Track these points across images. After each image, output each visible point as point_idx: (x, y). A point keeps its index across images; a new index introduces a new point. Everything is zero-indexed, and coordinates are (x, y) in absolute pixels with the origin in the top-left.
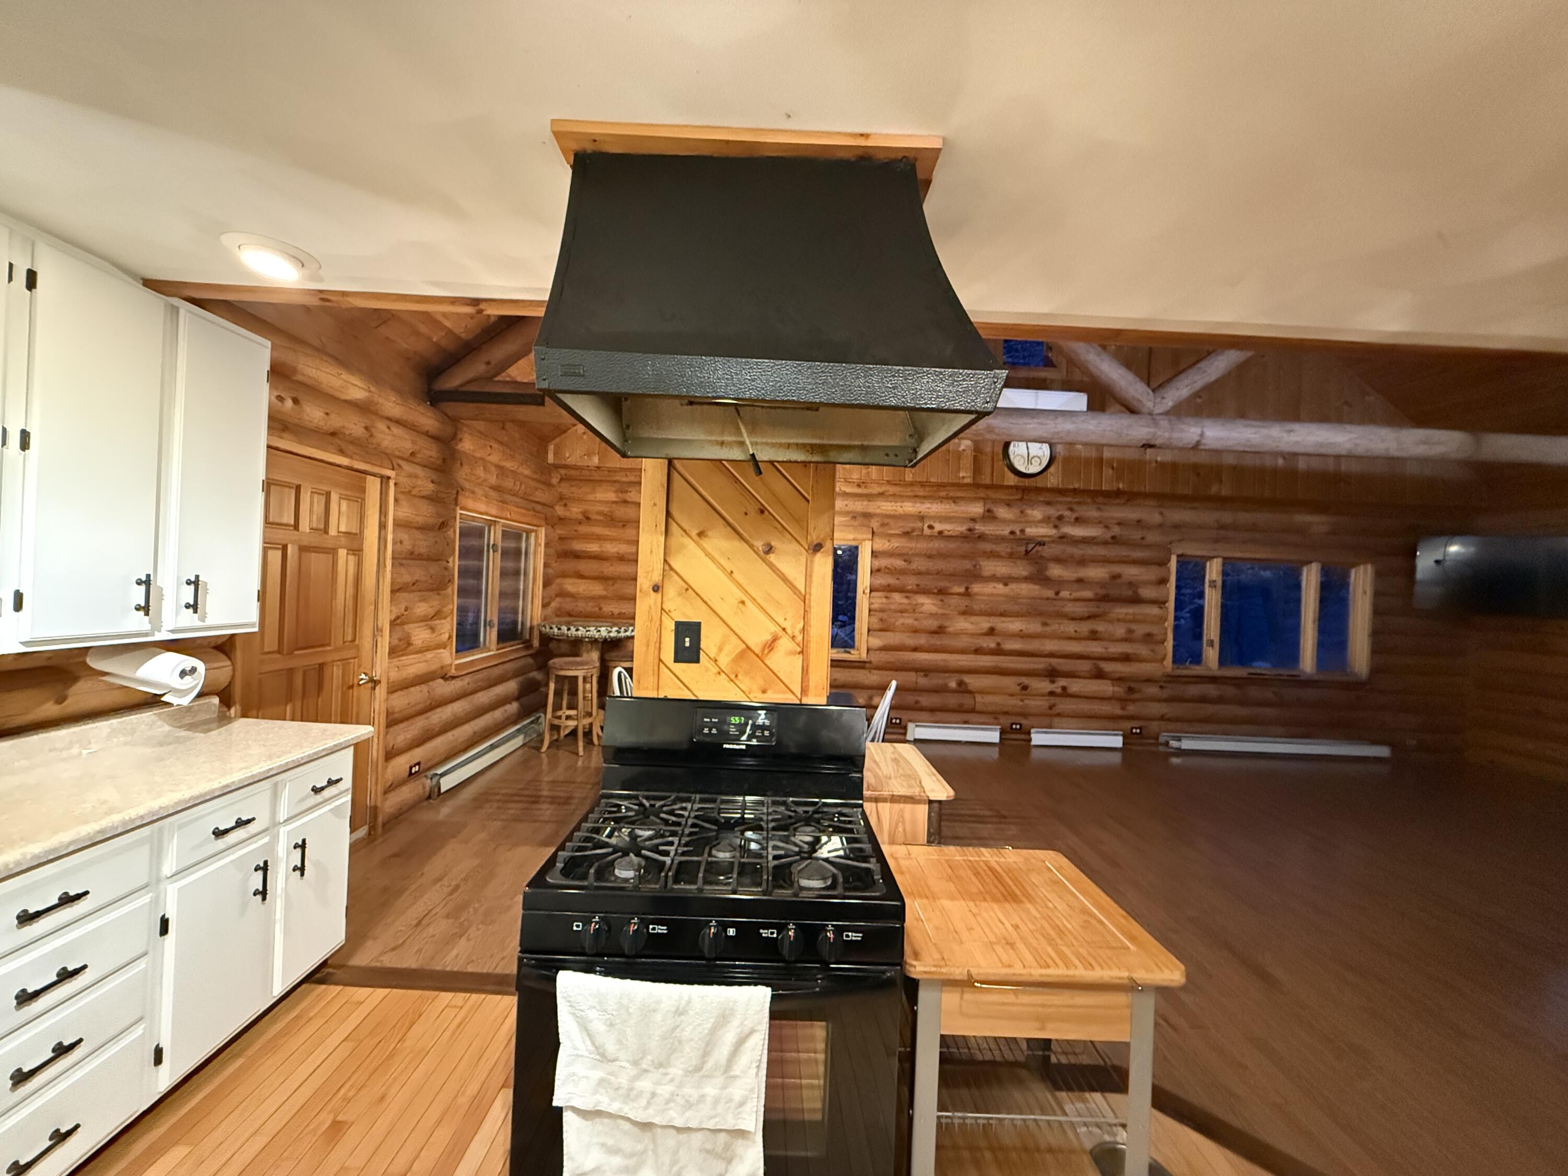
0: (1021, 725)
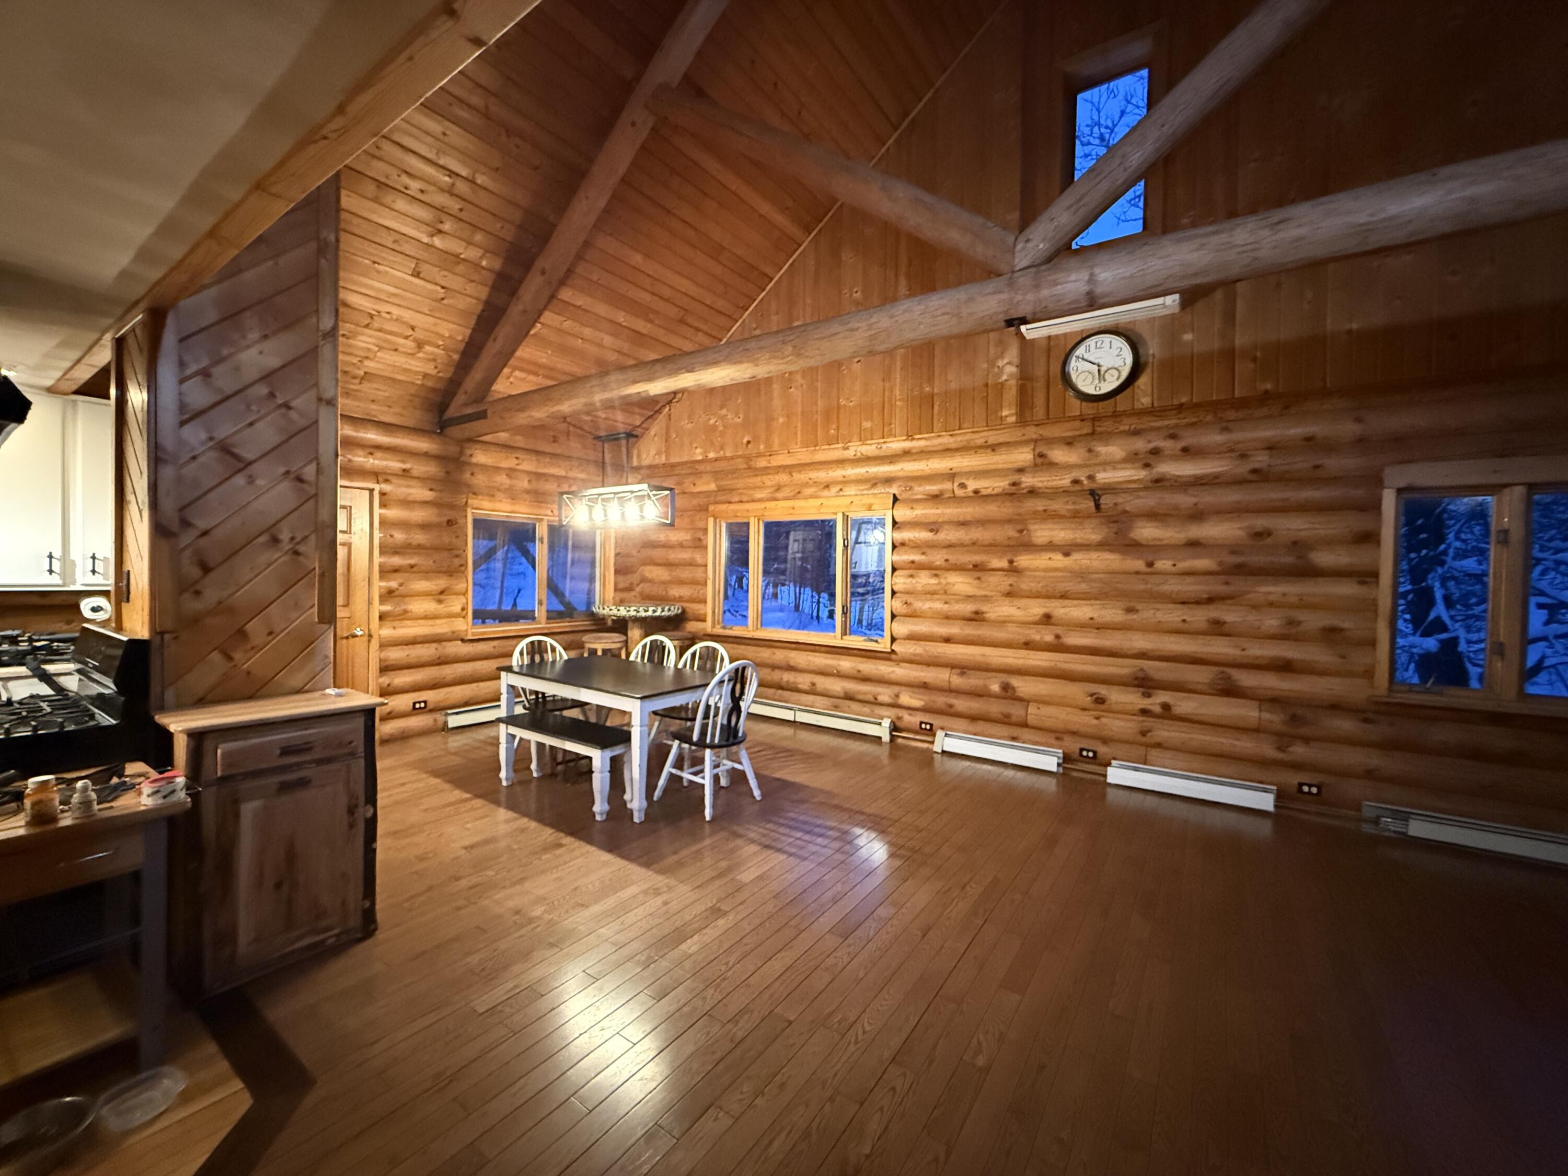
0: (1095, 753)
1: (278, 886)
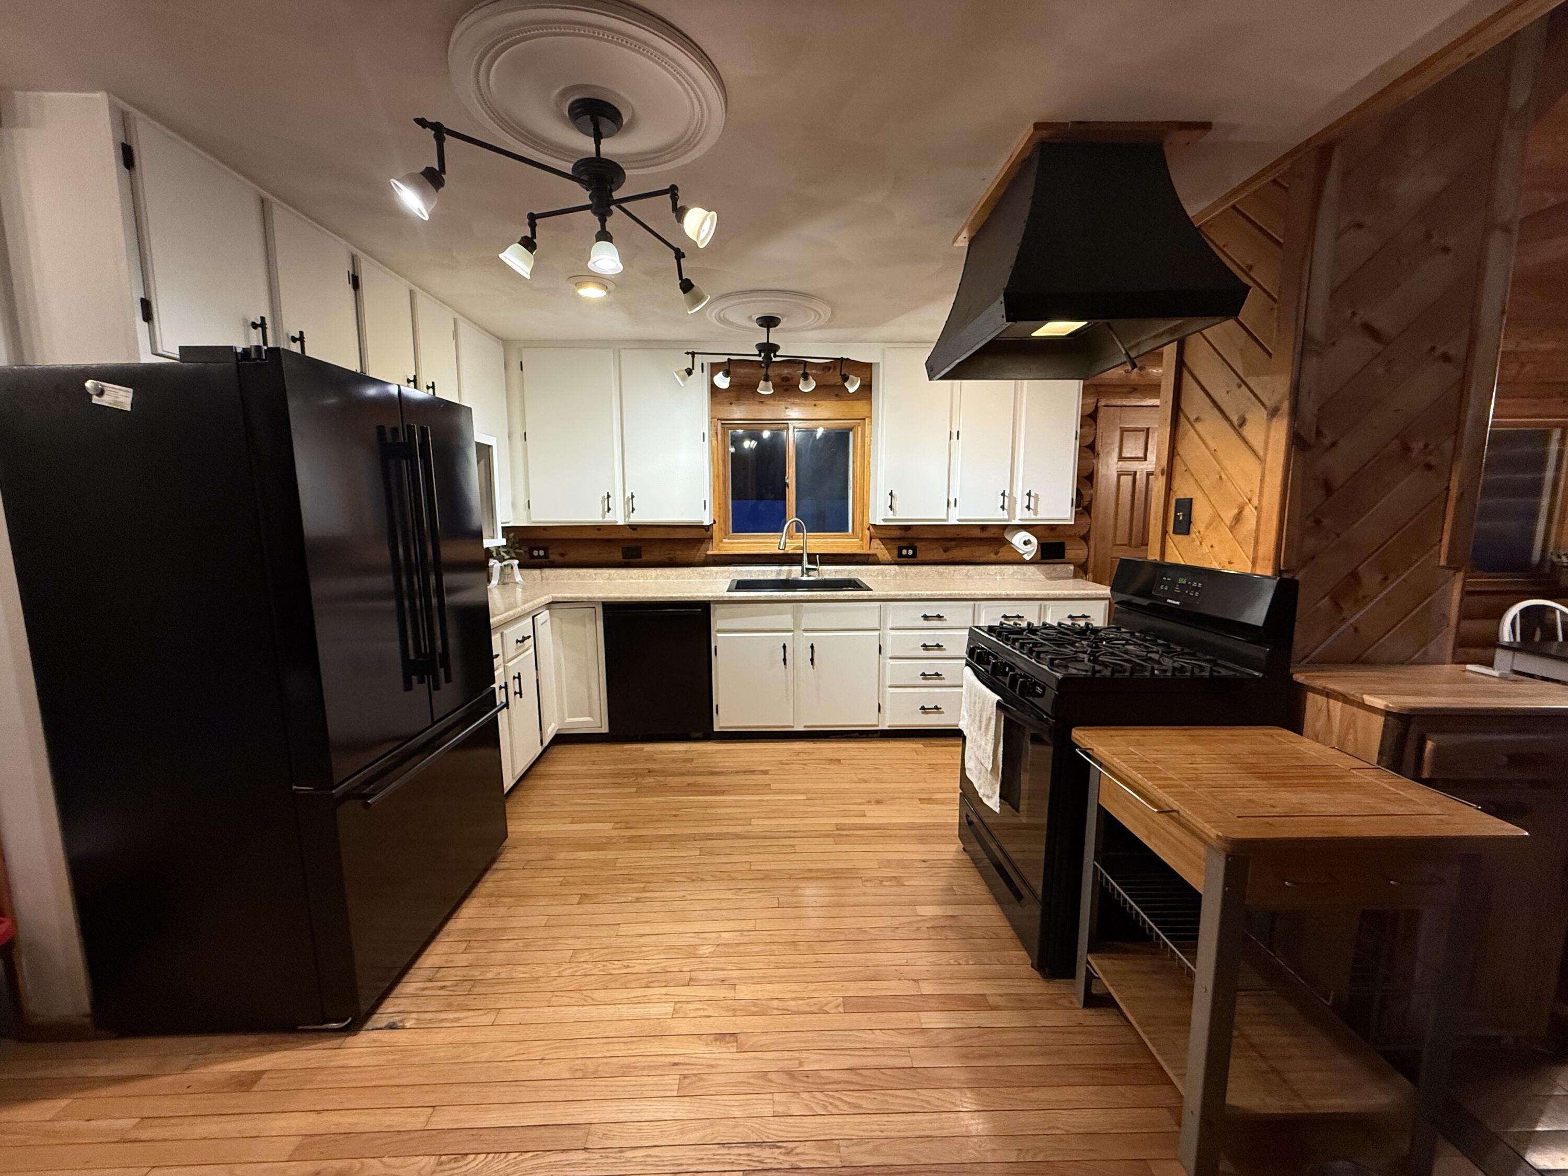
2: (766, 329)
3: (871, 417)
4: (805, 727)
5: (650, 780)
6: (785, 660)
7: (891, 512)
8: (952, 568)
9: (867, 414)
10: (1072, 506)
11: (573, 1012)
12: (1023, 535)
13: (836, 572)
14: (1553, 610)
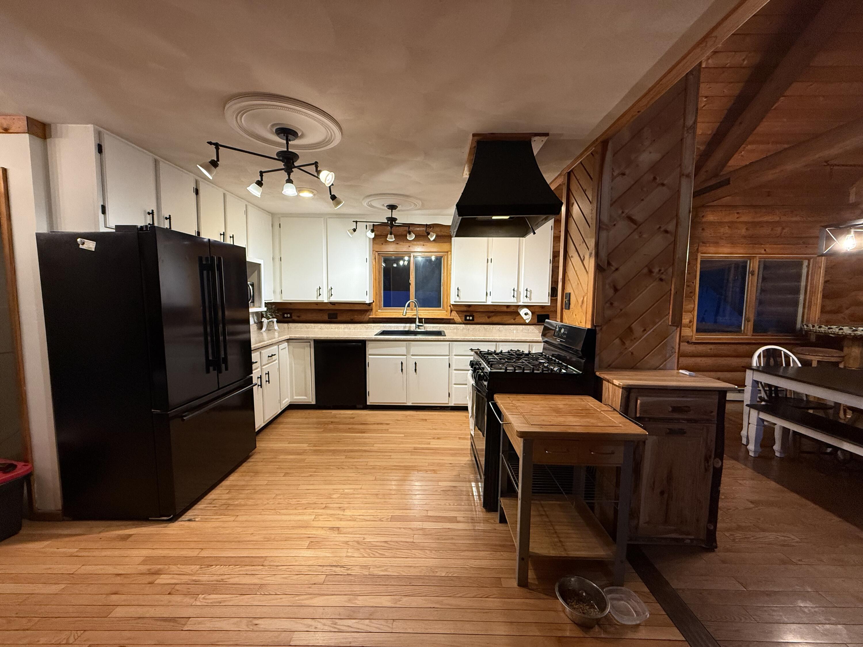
1: (662, 493)
2: (391, 210)
3: (451, 251)
4: (412, 403)
5: (331, 426)
6: (402, 370)
7: (458, 298)
8: (492, 326)
9: (449, 250)
10: (549, 296)
11: (270, 517)
12: (526, 310)
13: (433, 327)
14: (781, 351)
